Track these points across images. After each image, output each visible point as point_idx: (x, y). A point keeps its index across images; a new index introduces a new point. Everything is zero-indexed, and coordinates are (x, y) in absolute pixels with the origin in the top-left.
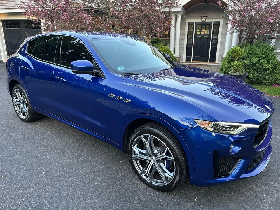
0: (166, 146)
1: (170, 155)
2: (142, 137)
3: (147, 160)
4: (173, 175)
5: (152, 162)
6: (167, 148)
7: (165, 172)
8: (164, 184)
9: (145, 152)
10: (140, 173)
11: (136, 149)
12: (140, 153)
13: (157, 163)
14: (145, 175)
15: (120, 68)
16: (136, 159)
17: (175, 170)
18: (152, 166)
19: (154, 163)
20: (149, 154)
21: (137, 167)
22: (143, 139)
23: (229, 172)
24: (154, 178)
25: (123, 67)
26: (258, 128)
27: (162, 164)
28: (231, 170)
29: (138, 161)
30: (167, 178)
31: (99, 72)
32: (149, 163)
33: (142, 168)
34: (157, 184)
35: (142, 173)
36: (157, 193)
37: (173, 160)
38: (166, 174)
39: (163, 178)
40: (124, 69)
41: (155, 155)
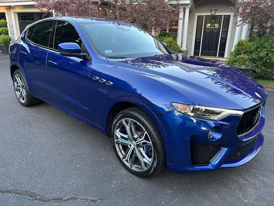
0: (145, 130)
1: (148, 140)
2: (123, 121)
3: (128, 144)
4: (151, 161)
5: (132, 147)
6: (146, 132)
7: (144, 157)
8: (144, 170)
9: (126, 136)
10: (121, 158)
11: (118, 133)
12: (122, 137)
13: (137, 148)
14: (127, 161)
15: (108, 52)
16: (119, 144)
17: (153, 155)
18: (133, 151)
19: (134, 148)
20: (130, 139)
21: (119, 151)
22: (125, 123)
23: (209, 160)
24: (134, 164)
25: (111, 50)
26: (242, 115)
27: (141, 149)
28: (212, 158)
29: (120, 146)
30: (146, 164)
31: (86, 55)
32: (130, 148)
33: (124, 153)
34: (137, 170)
35: (123, 158)
36: (136, 178)
37: (151, 144)
38: (145, 160)
39: (143, 164)
40: (112, 52)
41: (135, 140)
